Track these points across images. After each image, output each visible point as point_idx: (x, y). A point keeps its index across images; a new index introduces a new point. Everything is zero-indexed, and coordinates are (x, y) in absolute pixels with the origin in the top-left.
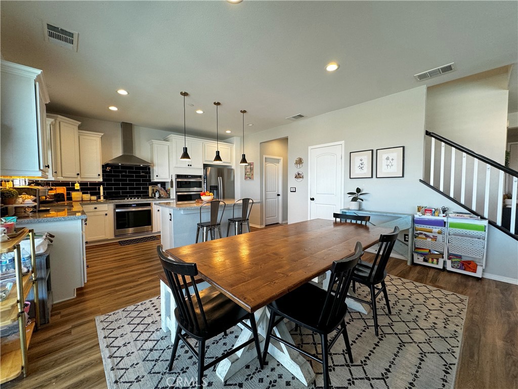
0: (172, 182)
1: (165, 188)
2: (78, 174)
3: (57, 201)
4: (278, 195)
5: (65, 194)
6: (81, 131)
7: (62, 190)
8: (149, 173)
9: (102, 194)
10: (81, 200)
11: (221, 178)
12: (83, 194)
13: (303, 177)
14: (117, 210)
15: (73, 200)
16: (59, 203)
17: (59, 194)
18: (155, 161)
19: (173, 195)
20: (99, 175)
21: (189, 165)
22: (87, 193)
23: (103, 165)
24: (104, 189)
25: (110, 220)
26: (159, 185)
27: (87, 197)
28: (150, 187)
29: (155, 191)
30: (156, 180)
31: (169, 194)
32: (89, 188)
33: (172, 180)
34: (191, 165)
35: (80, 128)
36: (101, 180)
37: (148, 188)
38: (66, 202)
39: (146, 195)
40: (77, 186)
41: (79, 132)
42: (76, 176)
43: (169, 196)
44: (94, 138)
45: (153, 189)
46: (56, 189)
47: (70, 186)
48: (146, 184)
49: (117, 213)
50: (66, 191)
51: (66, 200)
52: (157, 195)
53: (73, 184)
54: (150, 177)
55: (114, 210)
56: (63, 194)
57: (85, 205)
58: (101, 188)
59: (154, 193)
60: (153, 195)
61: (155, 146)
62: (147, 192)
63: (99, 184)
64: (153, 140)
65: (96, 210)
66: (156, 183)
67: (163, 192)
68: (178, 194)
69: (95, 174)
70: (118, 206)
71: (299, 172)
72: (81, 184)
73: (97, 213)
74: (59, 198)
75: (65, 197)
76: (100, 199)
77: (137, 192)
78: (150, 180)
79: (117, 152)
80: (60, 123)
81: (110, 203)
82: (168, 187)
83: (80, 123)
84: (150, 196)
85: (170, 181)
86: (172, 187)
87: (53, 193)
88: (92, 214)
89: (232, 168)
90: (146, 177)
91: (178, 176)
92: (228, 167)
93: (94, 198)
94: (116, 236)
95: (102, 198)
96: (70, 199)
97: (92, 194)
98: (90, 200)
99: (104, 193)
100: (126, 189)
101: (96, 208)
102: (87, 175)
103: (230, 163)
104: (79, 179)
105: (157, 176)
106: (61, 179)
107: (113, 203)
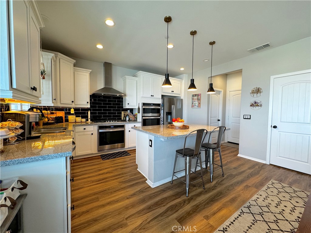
0: (139, 109)
1: (132, 113)
2: (73, 102)
3: (57, 122)
4: (219, 120)
5: (64, 117)
6: (75, 68)
7: (61, 114)
8: (122, 102)
9: (89, 117)
10: (75, 121)
11: (174, 106)
12: (76, 117)
13: (261, 106)
14: (100, 131)
15: (69, 121)
16: (58, 124)
17: (58, 117)
18: (127, 93)
19: (140, 118)
20: (88, 103)
21: (151, 96)
22: (79, 116)
23: (90, 95)
24: (91, 113)
25: (95, 139)
26: (129, 111)
27: (79, 119)
28: (123, 112)
29: (126, 115)
30: (126, 106)
31: (137, 118)
32: (80, 112)
33: (139, 107)
34: (153, 96)
35: (75, 65)
36: (89, 106)
37: (121, 113)
38: (64, 124)
39: (119, 119)
40: (72, 111)
41: (74, 69)
42: (71, 103)
43: (137, 119)
44: (85, 74)
45: (125, 114)
46: (56, 113)
47: (67, 111)
48: (120, 110)
49: (100, 133)
50: (64, 115)
51: (64, 121)
52: (127, 119)
53: (70, 109)
54: (122, 104)
55: (98, 130)
56: (62, 117)
57: (77, 126)
58: (89, 112)
59: (125, 117)
60: (125, 118)
61: (127, 81)
62: (120, 116)
63: (87, 110)
64: (126, 76)
65: (85, 130)
66: (127, 110)
67: (131, 117)
68: (144, 118)
69: (84, 102)
70: (101, 128)
71: (256, 101)
72: (76, 109)
73: (86, 133)
74: (59, 120)
75: (64, 119)
76: (88, 121)
77: (113, 116)
78: (123, 107)
79: (101, 85)
80: (59, 59)
81: (95, 125)
82: (135, 112)
83: (75, 61)
84: (122, 119)
85: (137, 107)
86: (139, 112)
87: (54, 116)
88: (82, 133)
89: (182, 98)
90: (120, 104)
91: (144, 104)
92: (177, 98)
93: (84, 120)
94: (98, 151)
95: (89, 120)
96: (67, 120)
97: (83, 117)
98: (81, 122)
99: (91, 116)
100: (106, 113)
101: (85, 129)
102: (79, 103)
103: (179, 94)
104: (73, 106)
105: (128, 104)
106: (59, 105)
107: (97, 124)
